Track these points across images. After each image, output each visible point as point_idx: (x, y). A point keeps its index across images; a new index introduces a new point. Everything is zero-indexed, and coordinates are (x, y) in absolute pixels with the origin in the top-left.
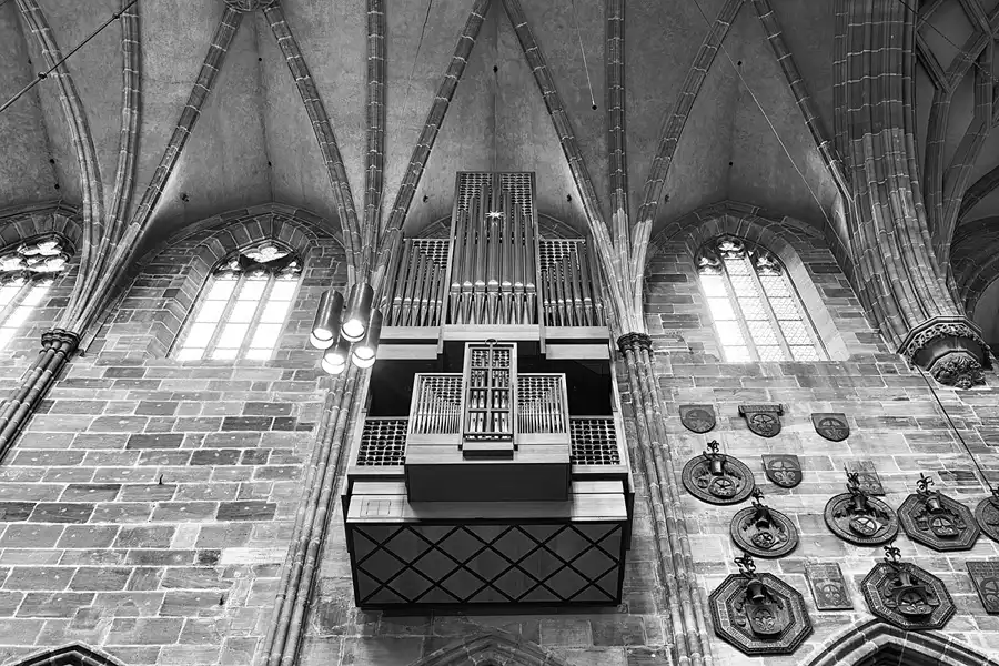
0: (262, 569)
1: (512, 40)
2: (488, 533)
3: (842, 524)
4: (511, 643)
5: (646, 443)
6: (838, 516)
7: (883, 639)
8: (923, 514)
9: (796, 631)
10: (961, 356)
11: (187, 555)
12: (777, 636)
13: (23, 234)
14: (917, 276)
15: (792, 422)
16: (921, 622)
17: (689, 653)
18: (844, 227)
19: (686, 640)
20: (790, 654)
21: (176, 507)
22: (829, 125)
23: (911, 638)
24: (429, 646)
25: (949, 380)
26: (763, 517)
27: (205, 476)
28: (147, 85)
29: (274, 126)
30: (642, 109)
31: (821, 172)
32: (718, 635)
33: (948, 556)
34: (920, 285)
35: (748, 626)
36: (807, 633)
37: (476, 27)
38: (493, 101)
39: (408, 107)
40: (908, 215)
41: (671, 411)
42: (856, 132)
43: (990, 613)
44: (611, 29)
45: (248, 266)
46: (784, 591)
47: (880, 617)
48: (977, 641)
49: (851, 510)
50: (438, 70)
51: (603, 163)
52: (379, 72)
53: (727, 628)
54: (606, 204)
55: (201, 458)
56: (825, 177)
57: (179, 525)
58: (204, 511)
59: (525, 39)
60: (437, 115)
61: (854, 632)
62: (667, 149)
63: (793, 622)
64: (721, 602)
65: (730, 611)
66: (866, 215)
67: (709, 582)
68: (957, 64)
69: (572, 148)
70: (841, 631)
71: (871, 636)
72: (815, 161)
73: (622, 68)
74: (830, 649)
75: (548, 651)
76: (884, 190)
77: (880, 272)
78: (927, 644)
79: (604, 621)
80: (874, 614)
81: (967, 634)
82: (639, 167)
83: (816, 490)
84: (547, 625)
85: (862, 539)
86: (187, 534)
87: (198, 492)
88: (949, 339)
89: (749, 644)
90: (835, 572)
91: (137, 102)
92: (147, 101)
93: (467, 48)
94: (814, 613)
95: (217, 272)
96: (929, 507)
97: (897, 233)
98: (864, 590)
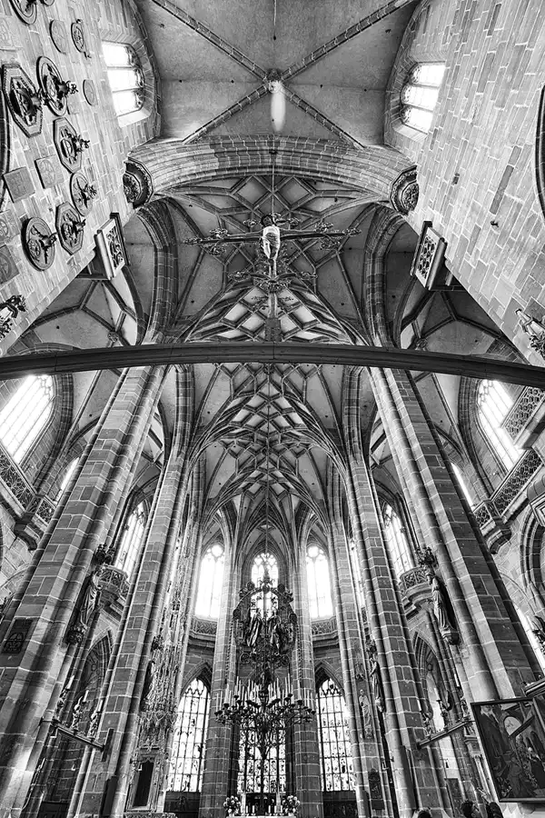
3: (45, 69)
6: (50, 68)
10: (139, 189)
22: (212, 131)
31: (191, 129)
40: (185, 171)
42: (213, 146)
49: (56, 80)
56: (189, 131)
97: (177, 164)
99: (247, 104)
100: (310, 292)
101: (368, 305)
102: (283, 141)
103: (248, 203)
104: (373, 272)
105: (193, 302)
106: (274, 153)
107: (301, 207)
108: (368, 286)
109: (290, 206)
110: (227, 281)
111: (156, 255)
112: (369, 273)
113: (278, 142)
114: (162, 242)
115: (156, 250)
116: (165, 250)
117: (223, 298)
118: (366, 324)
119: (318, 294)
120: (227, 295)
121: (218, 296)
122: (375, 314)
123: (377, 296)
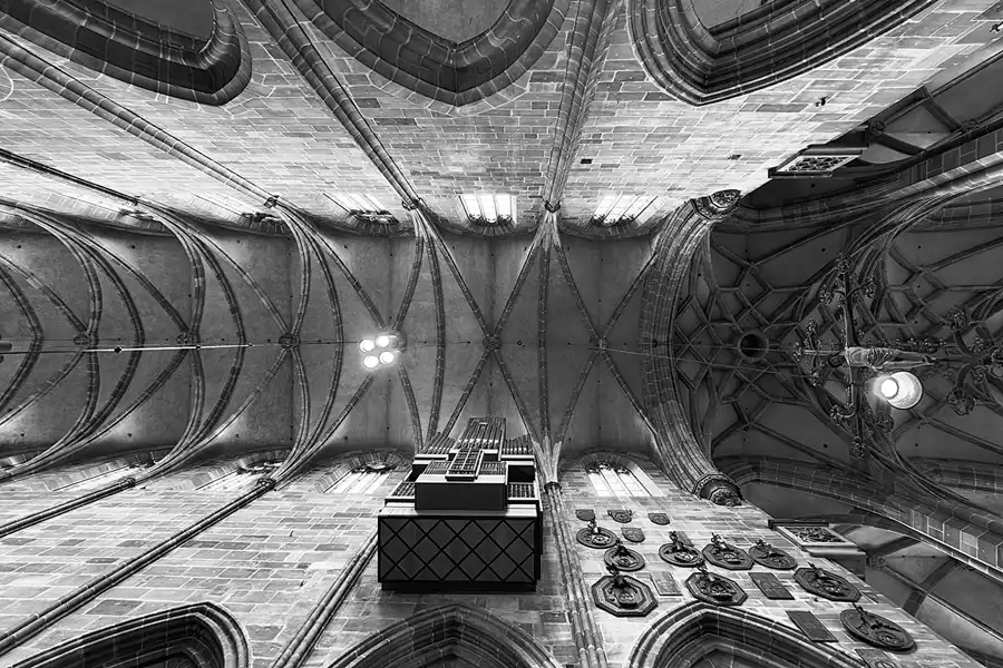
0: (331, 571)
1: (498, 371)
2: (457, 526)
3: (670, 557)
4: (468, 608)
5: (556, 521)
6: (667, 553)
7: (704, 611)
8: (718, 552)
9: (647, 603)
10: (724, 490)
11: (291, 564)
12: (635, 606)
13: (269, 458)
14: (695, 460)
15: (638, 517)
16: (726, 601)
17: (578, 609)
18: (656, 447)
19: (577, 604)
20: (644, 616)
21: (295, 545)
22: (642, 404)
23: (721, 610)
24: (418, 607)
25: (721, 502)
26: (623, 552)
27: (316, 534)
28: (339, 389)
29: (392, 410)
30: (556, 398)
31: (642, 424)
32: (598, 606)
33: (737, 572)
34: (698, 463)
35: (616, 601)
36: (654, 605)
37: (483, 364)
38: (490, 398)
39: (451, 397)
40: (686, 435)
41: (571, 512)
42: (655, 403)
43: (770, 598)
44: (541, 365)
45: (369, 470)
46: (636, 584)
47: (700, 599)
48: (765, 612)
49: (675, 550)
50: (465, 381)
51: (539, 420)
52: (440, 382)
53: (603, 602)
54: (540, 435)
55: (317, 527)
56: (644, 428)
57: (292, 552)
58: (309, 547)
59: (503, 368)
60: (464, 400)
61: (684, 607)
62: (568, 413)
63: (644, 600)
64: (599, 590)
65: (605, 593)
66: (666, 440)
67: (591, 581)
68: (696, 378)
69: (524, 413)
70: (675, 606)
71: (695, 609)
72: (639, 421)
73: (546, 380)
74: (670, 615)
75: (490, 612)
76: (672, 426)
77: (677, 463)
78: (733, 613)
79: (526, 598)
80: (695, 597)
81: (758, 609)
82: (555, 421)
83: (653, 543)
84: (491, 599)
85: (682, 563)
86: (296, 556)
87: (310, 540)
88: (718, 481)
89: (617, 610)
90: (669, 577)
91: (334, 395)
92: (338, 394)
93: (479, 372)
94: (657, 597)
95: (354, 472)
96: (720, 549)
97: (682, 444)
98: (688, 587)
99: (617, 369)
100: (807, 294)
101: (829, 216)
102: (645, 334)
103: (702, 371)
104: (779, 219)
105: (825, 446)
106: (656, 343)
107: (705, 311)
108: (798, 221)
109: (702, 325)
110: (793, 399)
111: (763, 481)
112: (781, 223)
113: (647, 339)
114: (748, 471)
115: (758, 481)
116: (756, 469)
117: (818, 406)
118: (860, 215)
119: (809, 283)
120: (814, 401)
121: (816, 414)
122: (844, 206)
123: (816, 206)
